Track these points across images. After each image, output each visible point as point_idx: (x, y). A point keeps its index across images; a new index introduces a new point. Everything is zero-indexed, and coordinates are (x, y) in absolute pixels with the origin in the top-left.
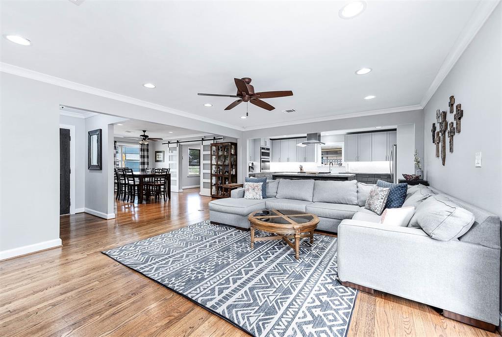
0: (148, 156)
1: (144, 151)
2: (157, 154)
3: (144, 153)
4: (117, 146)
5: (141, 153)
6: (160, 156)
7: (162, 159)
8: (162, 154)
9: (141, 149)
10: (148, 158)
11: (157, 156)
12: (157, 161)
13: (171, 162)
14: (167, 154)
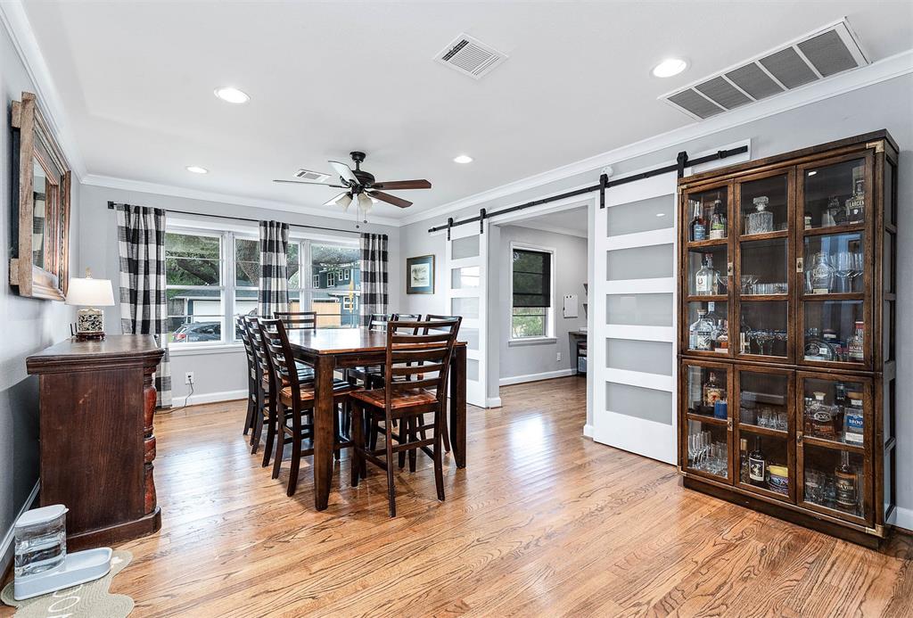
0: (385, 275)
1: (373, 259)
2: (413, 267)
3: (373, 266)
4: (290, 242)
5: (366, 265)
6: (420, 275)
7: (426, 284)
8: (427, 266)
9: (366, 251)
10: (385, 281)
11: (413, 275)
12: (411, 291)
13: (456, 293)
14: (445, 266)
